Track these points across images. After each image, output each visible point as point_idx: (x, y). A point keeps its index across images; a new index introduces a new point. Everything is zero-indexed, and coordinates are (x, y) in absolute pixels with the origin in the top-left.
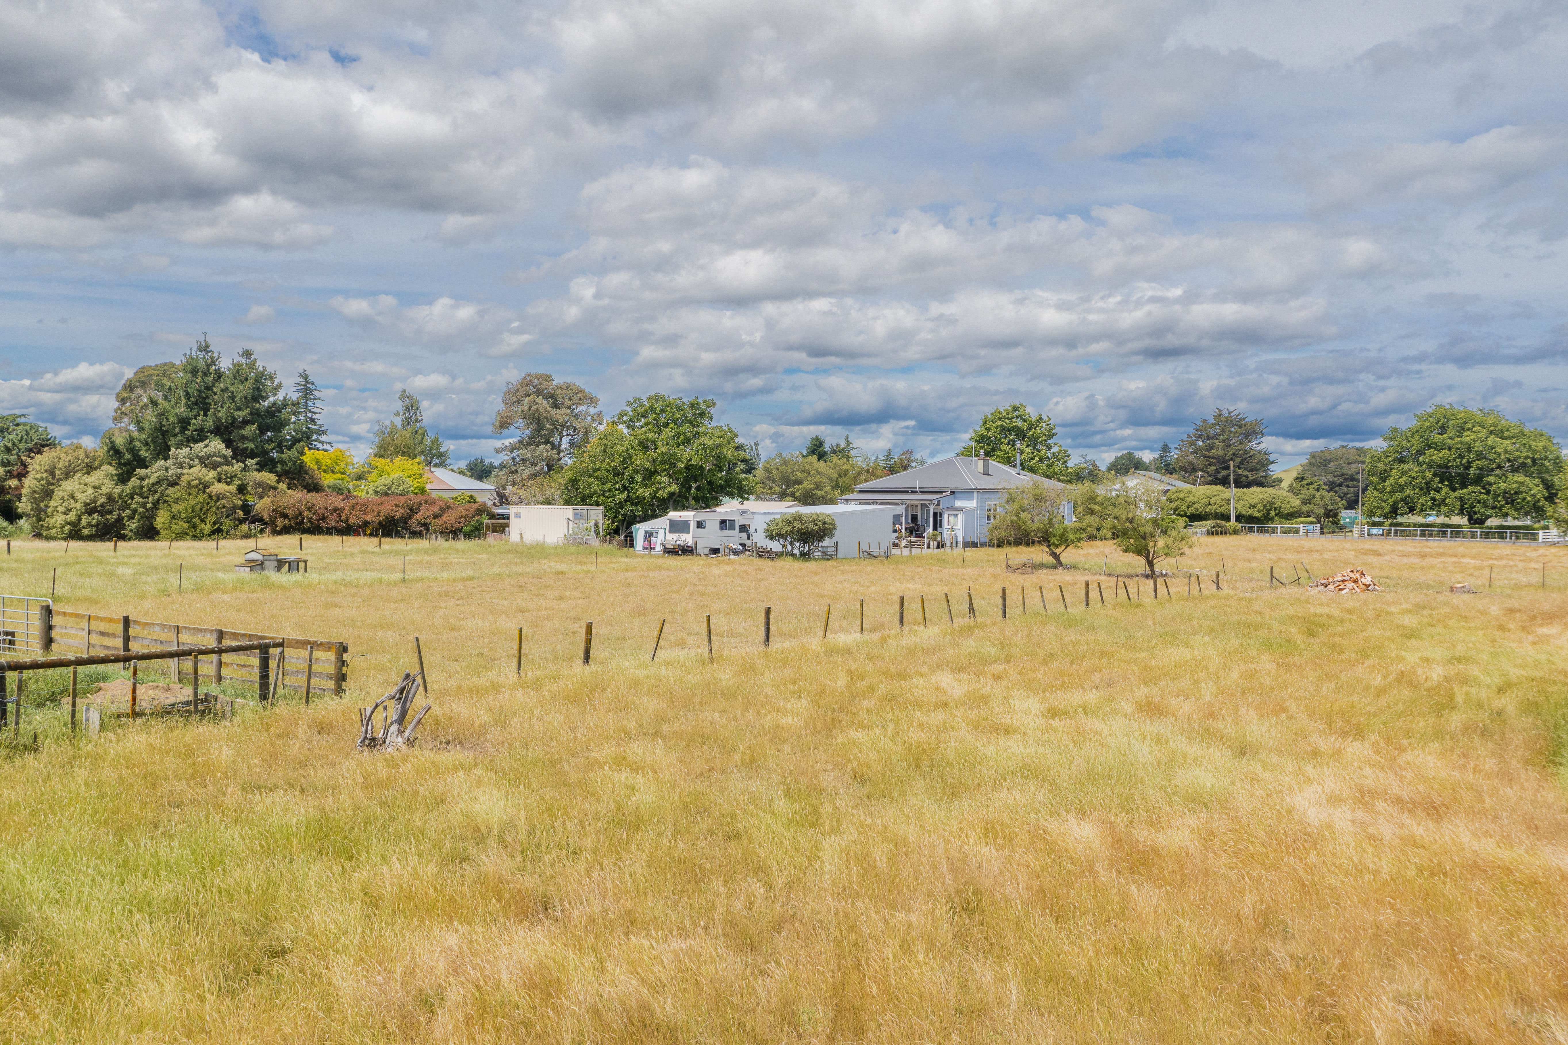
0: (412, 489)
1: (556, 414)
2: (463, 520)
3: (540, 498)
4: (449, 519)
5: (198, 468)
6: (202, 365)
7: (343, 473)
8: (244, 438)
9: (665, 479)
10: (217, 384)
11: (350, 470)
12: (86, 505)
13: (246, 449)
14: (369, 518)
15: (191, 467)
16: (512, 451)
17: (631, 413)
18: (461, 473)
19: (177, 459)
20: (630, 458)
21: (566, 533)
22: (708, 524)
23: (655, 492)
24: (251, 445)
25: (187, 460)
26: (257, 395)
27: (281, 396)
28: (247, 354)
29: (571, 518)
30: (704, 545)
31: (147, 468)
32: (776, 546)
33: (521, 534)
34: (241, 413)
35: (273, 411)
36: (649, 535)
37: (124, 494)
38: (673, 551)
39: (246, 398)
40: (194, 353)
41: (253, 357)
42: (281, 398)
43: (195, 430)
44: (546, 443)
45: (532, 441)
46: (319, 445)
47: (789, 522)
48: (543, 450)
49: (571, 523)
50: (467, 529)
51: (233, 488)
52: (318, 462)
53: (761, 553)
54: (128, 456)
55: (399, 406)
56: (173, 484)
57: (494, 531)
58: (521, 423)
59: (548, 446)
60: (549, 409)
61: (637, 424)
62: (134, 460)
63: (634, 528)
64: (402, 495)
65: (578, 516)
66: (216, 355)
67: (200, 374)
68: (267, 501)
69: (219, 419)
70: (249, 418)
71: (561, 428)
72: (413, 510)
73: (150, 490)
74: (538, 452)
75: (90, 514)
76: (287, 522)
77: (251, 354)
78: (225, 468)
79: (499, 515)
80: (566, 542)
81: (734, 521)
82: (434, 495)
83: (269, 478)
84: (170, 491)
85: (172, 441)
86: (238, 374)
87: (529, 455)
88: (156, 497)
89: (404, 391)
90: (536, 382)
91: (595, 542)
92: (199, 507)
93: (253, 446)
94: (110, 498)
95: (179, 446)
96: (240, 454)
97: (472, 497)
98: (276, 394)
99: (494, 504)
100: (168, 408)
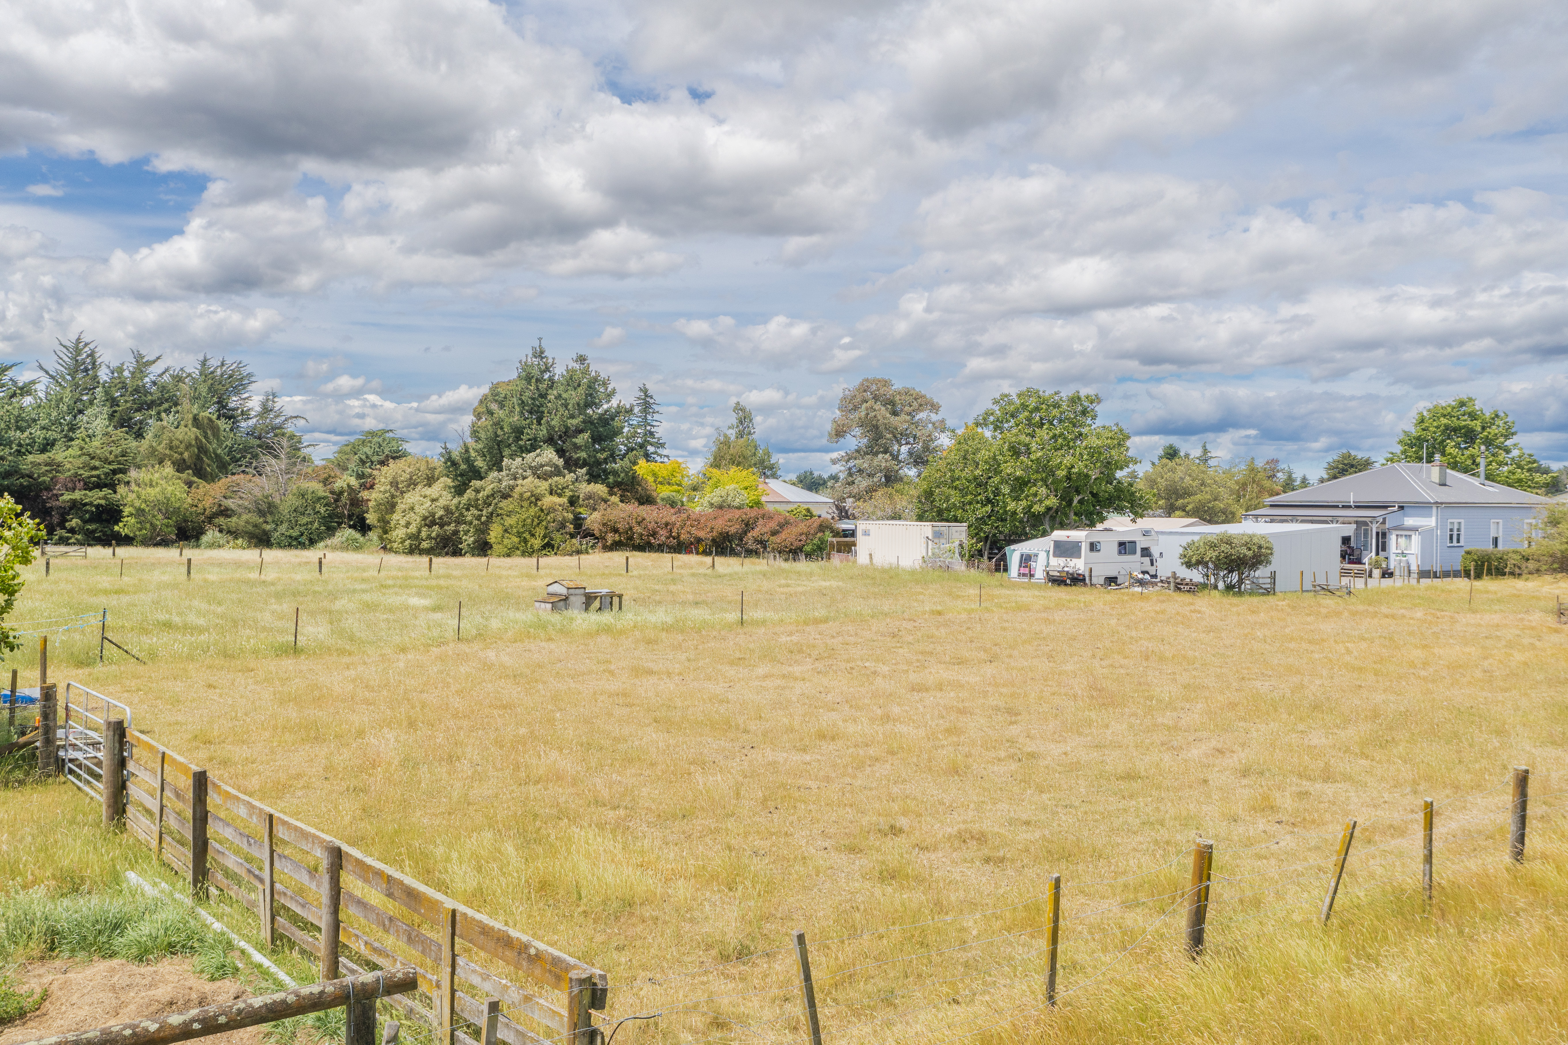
0: (748, 501)
1: (894, 421)
2: (804, 537)
3: (889, 511)
4: (788, 536)
5: (530, 479)
6: (535, 372)
7: (678, 485)
8: (577, 447)
9: (1043, 491)
10: (550, 391)
11: (686, 482)
12: (425, 518)
13: (579, 458)
14: (702, 534)
15: (524, 478)
16: (847, 461)
17: (998, 412)
18: (794, 484)
19: (510, 470)
20: (999, 465)
21: (924, 554)
22: (1103, 547)
23: (1031, 507)
24: (583, 455)
25: (520, 471)
26: (590, 401)
27: (614, 403)
28: (582, 359)
29: (930, 537)
30: (1100, 574)
31: (481, 479)
32: (1195, 576)
33: (871, 555)
34: (574, 422)
35: (606, 420)
36: (1026, 560)
37: (461, 506)
38: (1058, 581)
39: (578, 404)
40: (529, 360)
41: (586, 362)
42: (615, 405)
43: (529, 440)
44: (885, 452)
45: (871, 451)
46: (658, 458)
47: (1213, 546)
48: (882, 460)
49: (930, 543)
50: (808, 548)
51: (564, 500)
52: (655, 475)
53: (1179, 586)
54: (463, 467)
55: (733, 420)
56: (505, 496)
57: (839, 551)
58: (858, 431)
59: (887, 456)
60: (888, 415)
61: (1006, 425)
62: (471, 471)
63: (1008, 549)
64: (739, 508)
65: (938, 535)
66: (550, 361)
67: (534, 380)
68: (596, 515)
69: (553, 428)
70: (582, 426)
71: (899, 436)
72: (748, 526)
73: (485, 503)
74: (875, 463)
75: (430, 526)
76: (617, 538)
77: (585, 360)
78: (556, 479)
79: (844, 531)
80: (924, 565)
81: (1134, 542)
82: (770, 508)
83: (600, 489)
84: (504, 504)
85: (506, 452)
86: (572, 381)
87: (866, 465)
88: (490, 509)
89: (738, 403)
90: (874, 387)
91: (960, 566)
92: (529, 521)
93: (585, 456)
94: (447, 509)
95: (512, 457)
96: (571, 464)
97: (808, 510)
98: (610, 401)
99: (833, 518)
100: (502, 416)
